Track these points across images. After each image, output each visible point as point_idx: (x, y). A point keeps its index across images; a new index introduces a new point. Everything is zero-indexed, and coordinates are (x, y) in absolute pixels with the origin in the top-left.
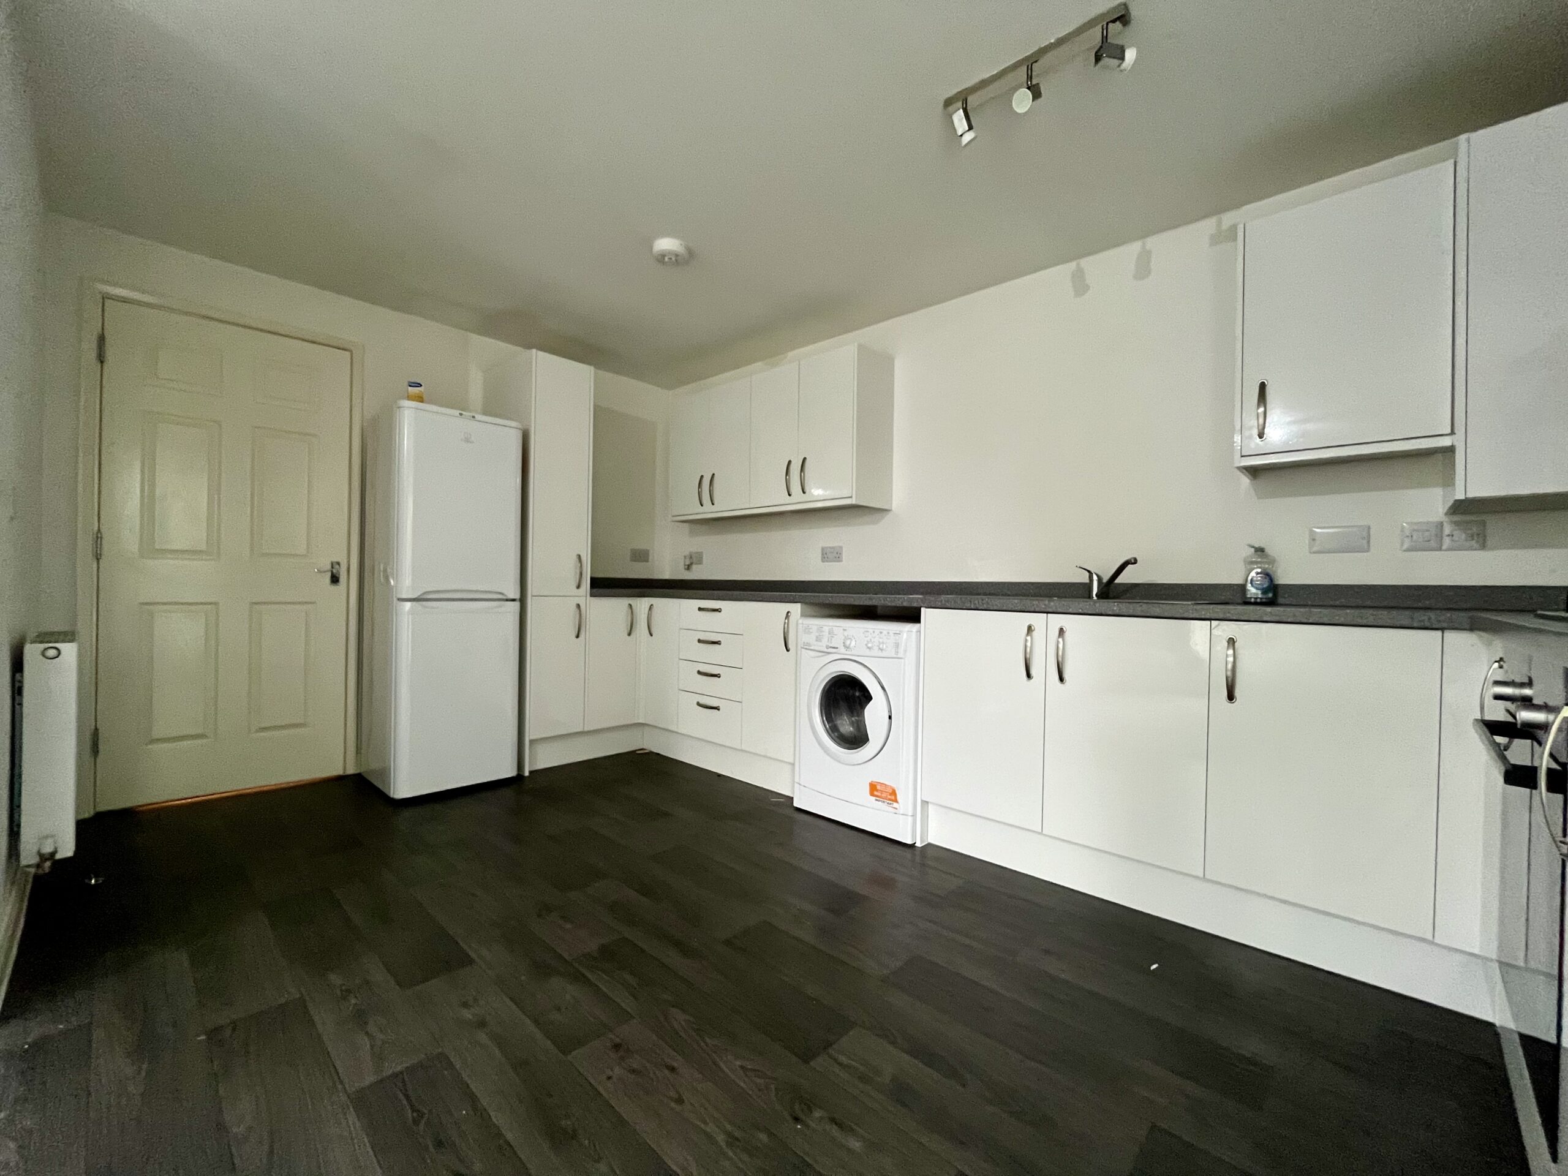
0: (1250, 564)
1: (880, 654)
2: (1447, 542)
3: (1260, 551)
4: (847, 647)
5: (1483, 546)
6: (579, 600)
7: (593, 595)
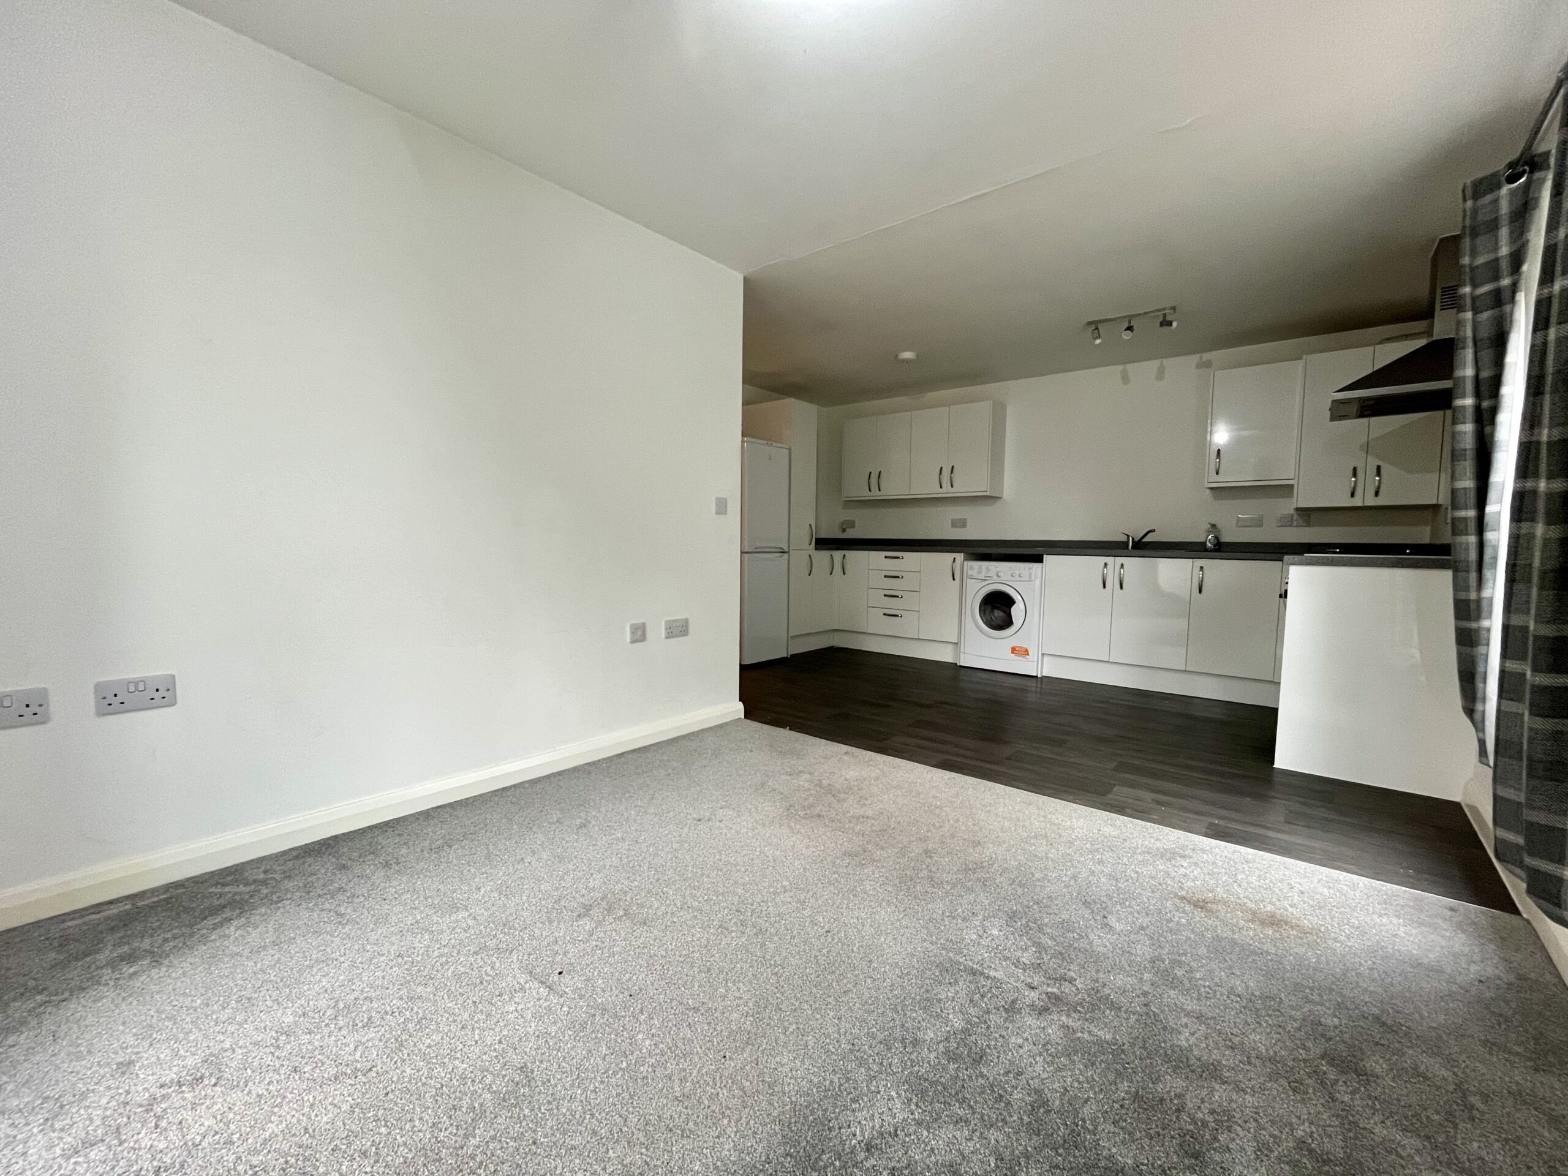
0: (1209, 532)
1: (1019, 579)
2: (1295, 524)
3: (1213, 526)
4: (998, 576)
5: (1309, 526)
6: (810, 552)
7: (816, 549)
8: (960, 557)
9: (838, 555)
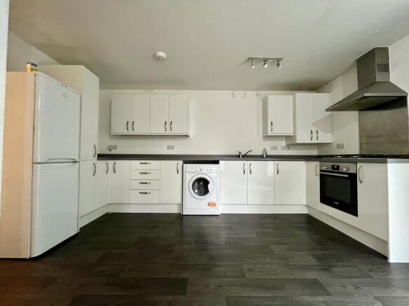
1: (211, 172)
2: (286, 149)
4: (200, 171)
6: (94, 162)
7: (98, 159)
8: (181, 162)
9: (111, 163)
